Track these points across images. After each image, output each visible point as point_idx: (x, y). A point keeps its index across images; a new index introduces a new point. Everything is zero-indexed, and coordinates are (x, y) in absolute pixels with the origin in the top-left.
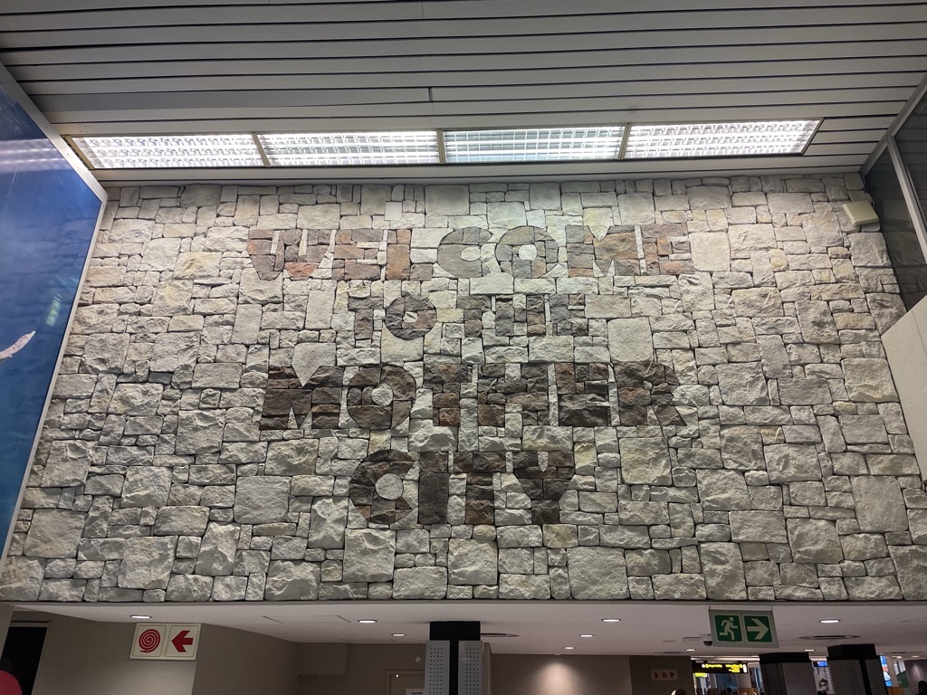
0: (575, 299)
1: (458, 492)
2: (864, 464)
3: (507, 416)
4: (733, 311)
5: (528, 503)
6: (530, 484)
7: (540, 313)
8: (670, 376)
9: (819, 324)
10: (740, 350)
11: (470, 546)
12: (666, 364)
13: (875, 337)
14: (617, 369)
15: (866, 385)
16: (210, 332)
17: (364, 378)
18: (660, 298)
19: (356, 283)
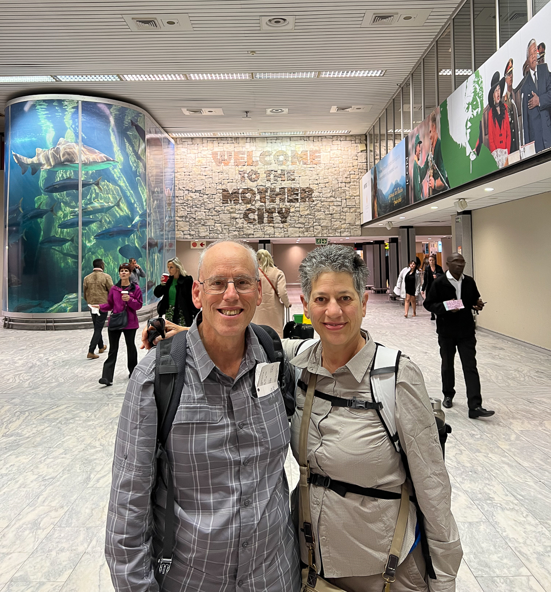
0: (292, 171)
1: (266, 217)
2: (349, 210)
3: (276, 200)
4: (328, 174)
5: (280, 219)
6: (281, 215)
7: (284, 175)
8: (312, 191)
9: (346, 178)
10: (328, 184)
11: (269, 228)
12: (311, 188)
14: (301, 189)
15: (354, 192)
16: (207, 180)
17: (244, 192)
18: (312, 171)
19: (240, 167)
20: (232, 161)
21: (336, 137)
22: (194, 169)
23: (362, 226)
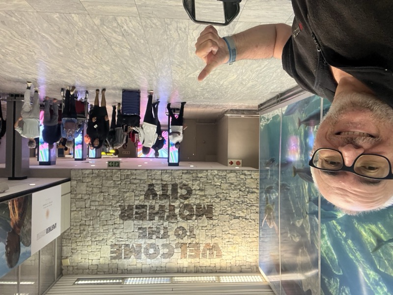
0: (141, 237)
1: (169, 190)
2: (82, 196)
3: (158, 207)
4: (103, 234)
5: (155, 188)
6: (154, 192)
7: (149, 234)
8: (121, 217)
9: (84, 230)
10: (104, 223)
11: (166, 180)
12: (121, 220)
13: (72, 227)
14: (132, 219)
15: (77, 214)
16: (227, 229)
17: (191, 217)
18: (120, 238)
19: (194, 242)
20: (202, 248)
21: (94, 273)
22: (240, 240)
23: (69, 180)
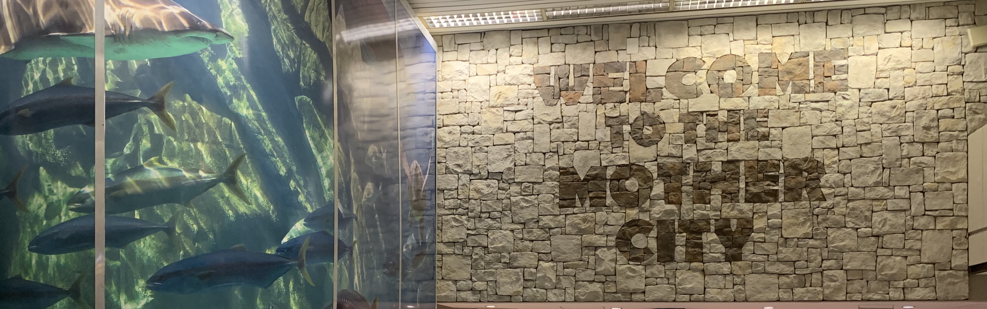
0: (762, 113)
1: (681, 244)
2: (933, 223)
3: (712, 197)
4: (870, 119)
5: (723, 250)
6: (725, 238)
7: (736, 124)
8: (820, 168)
9: (927, 128)
10: (870, 148)
11: (689, 274)
12: (819, 160)
13: (963, 136)
14: (786, 164)
15: (948, 172)
16: (519, 145)
17: (619, 173)
18: (821, 111)
19: (610, 105)
20: (589, 91)
21: (896, 9)
22: (487, 116)
23: (974, 270)
